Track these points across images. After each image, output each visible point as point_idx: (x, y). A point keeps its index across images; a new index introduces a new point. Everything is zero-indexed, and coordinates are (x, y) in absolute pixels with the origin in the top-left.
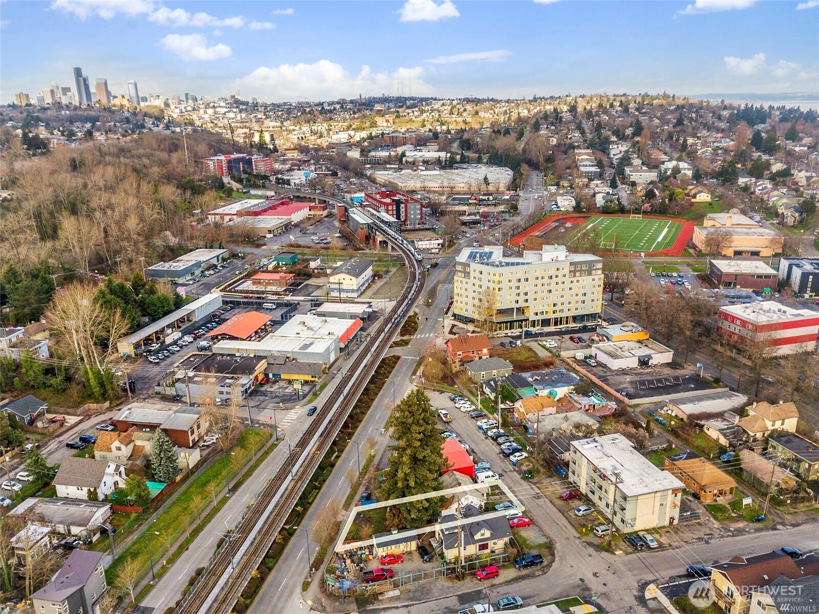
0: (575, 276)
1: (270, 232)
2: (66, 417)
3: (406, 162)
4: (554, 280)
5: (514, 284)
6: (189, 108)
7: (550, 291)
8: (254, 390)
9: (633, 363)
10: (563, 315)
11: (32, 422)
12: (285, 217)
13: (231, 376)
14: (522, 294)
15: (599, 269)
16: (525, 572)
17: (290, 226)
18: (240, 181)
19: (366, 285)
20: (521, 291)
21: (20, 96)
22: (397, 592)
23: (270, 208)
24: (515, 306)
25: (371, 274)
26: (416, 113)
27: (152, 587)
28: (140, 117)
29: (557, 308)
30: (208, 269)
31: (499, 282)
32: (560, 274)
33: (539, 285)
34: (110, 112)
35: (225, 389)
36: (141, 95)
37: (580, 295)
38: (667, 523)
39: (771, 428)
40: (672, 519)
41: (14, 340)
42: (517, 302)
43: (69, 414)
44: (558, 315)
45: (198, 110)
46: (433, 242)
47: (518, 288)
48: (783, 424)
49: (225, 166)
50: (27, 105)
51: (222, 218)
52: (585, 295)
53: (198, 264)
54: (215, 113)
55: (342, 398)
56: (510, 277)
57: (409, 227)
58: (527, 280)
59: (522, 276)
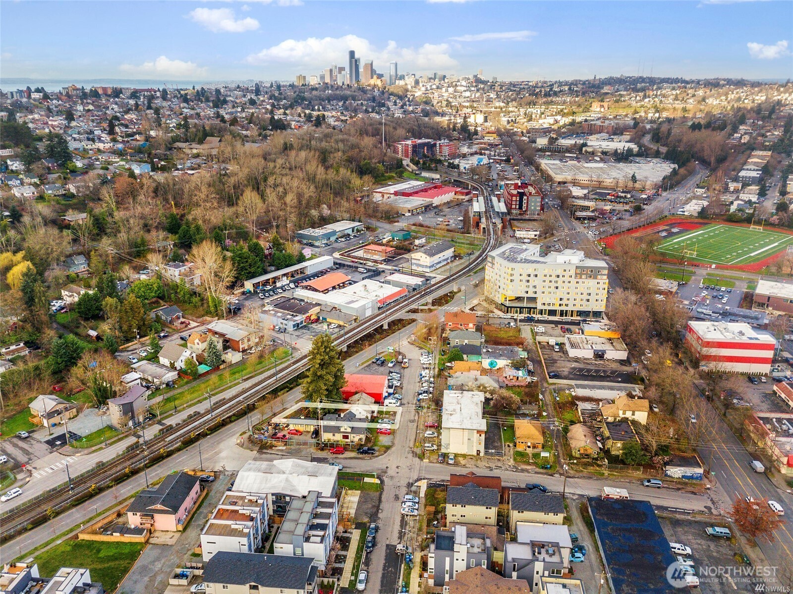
0: (581, 278)
1: (409, 211)
2: (191, 322)
3: (586, 152)
4: (561, 279)
5: (525, 278)
6: (434, 87)
7: (557, 288)
8: (305, 326)
9: (589, 354)
10: (570, 308)
11: (171, 322)
12: (428, 200)
13: (292, 313)
14: (531, 287)
15: (604, 275)
16: (361, 456)
17: (430, 207)
18: (416, 163)
19: (445, 263)
20: (531, 284)
21: (299, 77)
22: (284, 448)
23: (422, 191)
24: (526, 295)
25: (452, 255)
26: (638, 98)
27: (173, 415)
28: (386, 95)
29: (564, 302)
30: (341, 237)
31: (512, 275)
32: (567, 274)
33: (547, 281)
34: (363, 91)
35: (284, 322)
36: (399, 73)
37: (585, 294)
38: (475, 453)
39: (621, 415)
40: (478, 451)
41: (183, 271)
42: (527, 292)
43: (194, 321)
44: (564, 308)
45: (441, 89)
46: (530, 233)
47: (528, 281)
48: (633, 414)
49: (410, 149)
50: (303, 85)
51: (383, 196)
52: (590, 294)
53: (334, 233)
54: (455, 91)
55: (343, 338)
56: (522, 272)
57: (527, 217)
58: (536, 276)
59: (532, 273)
